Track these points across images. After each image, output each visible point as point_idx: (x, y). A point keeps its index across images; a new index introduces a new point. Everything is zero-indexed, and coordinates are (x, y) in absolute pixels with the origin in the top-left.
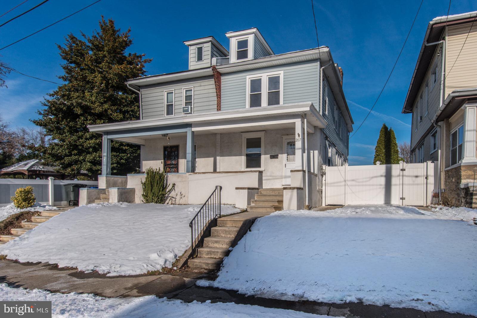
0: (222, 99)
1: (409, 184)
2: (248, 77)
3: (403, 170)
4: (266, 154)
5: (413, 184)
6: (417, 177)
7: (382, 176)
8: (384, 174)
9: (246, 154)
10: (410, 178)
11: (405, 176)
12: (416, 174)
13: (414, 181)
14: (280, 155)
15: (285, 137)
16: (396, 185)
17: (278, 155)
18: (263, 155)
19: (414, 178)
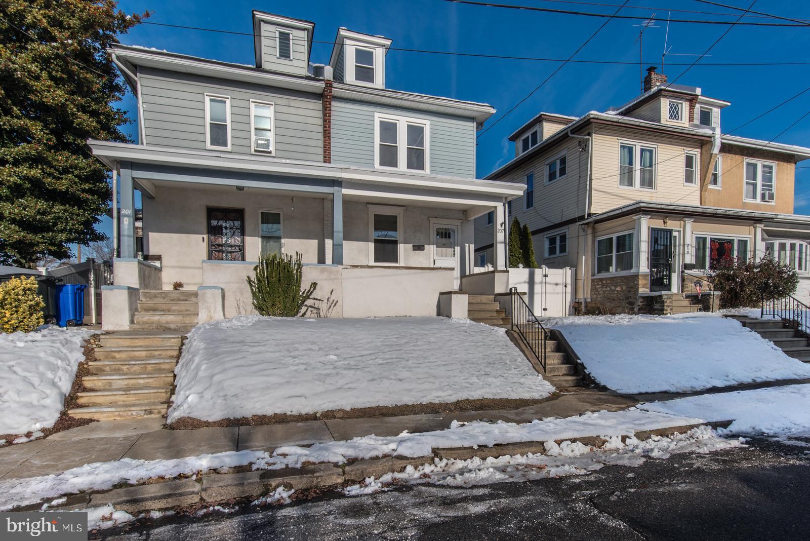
0: (332, 140)
1: (550, 293)
2: (377, 115)
3: (546, 276)
4: (405, 242)
5: (554, 293)
6: (557, 284)
7: (525, 282)
8: (527, 280)
9: (375, 239)
10: (551, 286)
11: (548, 283)
12: (556, 282)
13: (554, 290)
14: (426, 247)
15: (433, 220)
16: (538, 293)
17: (424, 246)
18: (402, 243)
19: (554, 286)
